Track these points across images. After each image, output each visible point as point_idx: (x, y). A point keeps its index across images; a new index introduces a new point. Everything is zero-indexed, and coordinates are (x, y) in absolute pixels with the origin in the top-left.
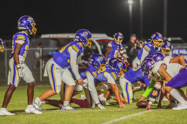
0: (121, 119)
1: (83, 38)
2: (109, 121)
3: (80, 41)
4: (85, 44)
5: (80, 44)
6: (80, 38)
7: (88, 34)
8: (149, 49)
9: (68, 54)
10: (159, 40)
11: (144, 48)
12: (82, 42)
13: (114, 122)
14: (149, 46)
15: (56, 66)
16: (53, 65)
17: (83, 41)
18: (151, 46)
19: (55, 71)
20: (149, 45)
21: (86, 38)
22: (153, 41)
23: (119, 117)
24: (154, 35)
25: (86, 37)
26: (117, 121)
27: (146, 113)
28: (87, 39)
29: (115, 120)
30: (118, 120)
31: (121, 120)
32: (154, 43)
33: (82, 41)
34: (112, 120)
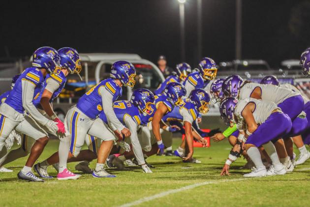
0: (157, 196)
1: (123, 74)
2: (137, 200)
3: (117, 78)
4: (124, 82)
5: (118, 82)
6: (117, 73)
7: (129, 67)
8: (196, 82)
9: (100, 97)
10: (212, 68)
11: (187, 81)
12: (120, 80)
13: (146, 203)
14: (195, 78)
15: (81, 115)
16: (76, 113)
17: (122, 79)
18: (198, 77)
19: (78, 123)
20: (196, 76)
21: (127, 74)
22: (203, 70)
23: (153, 194)
24: (204, 62)
25: (127, 72)
26: (150, 201)
27: (199, 187)
28: (128, 76)
29: (147, 199)
30: (151, 198)
31: (157, 199)
32: (205, 74)
33: (120, 77)
34: (141, 199)
